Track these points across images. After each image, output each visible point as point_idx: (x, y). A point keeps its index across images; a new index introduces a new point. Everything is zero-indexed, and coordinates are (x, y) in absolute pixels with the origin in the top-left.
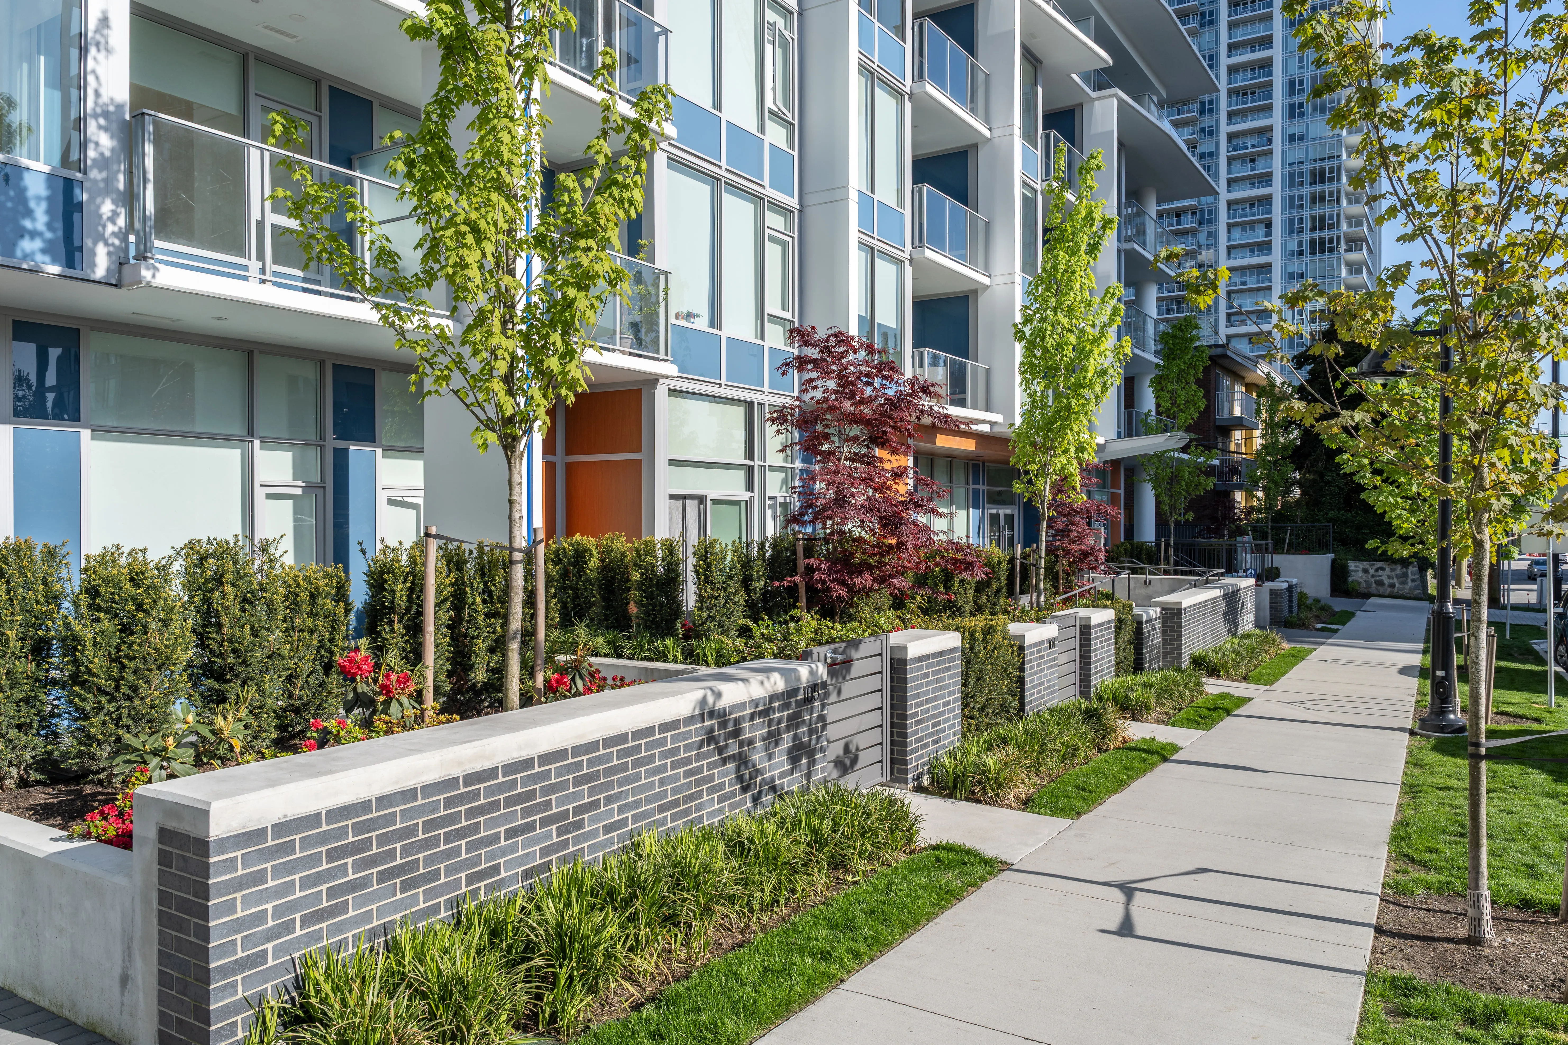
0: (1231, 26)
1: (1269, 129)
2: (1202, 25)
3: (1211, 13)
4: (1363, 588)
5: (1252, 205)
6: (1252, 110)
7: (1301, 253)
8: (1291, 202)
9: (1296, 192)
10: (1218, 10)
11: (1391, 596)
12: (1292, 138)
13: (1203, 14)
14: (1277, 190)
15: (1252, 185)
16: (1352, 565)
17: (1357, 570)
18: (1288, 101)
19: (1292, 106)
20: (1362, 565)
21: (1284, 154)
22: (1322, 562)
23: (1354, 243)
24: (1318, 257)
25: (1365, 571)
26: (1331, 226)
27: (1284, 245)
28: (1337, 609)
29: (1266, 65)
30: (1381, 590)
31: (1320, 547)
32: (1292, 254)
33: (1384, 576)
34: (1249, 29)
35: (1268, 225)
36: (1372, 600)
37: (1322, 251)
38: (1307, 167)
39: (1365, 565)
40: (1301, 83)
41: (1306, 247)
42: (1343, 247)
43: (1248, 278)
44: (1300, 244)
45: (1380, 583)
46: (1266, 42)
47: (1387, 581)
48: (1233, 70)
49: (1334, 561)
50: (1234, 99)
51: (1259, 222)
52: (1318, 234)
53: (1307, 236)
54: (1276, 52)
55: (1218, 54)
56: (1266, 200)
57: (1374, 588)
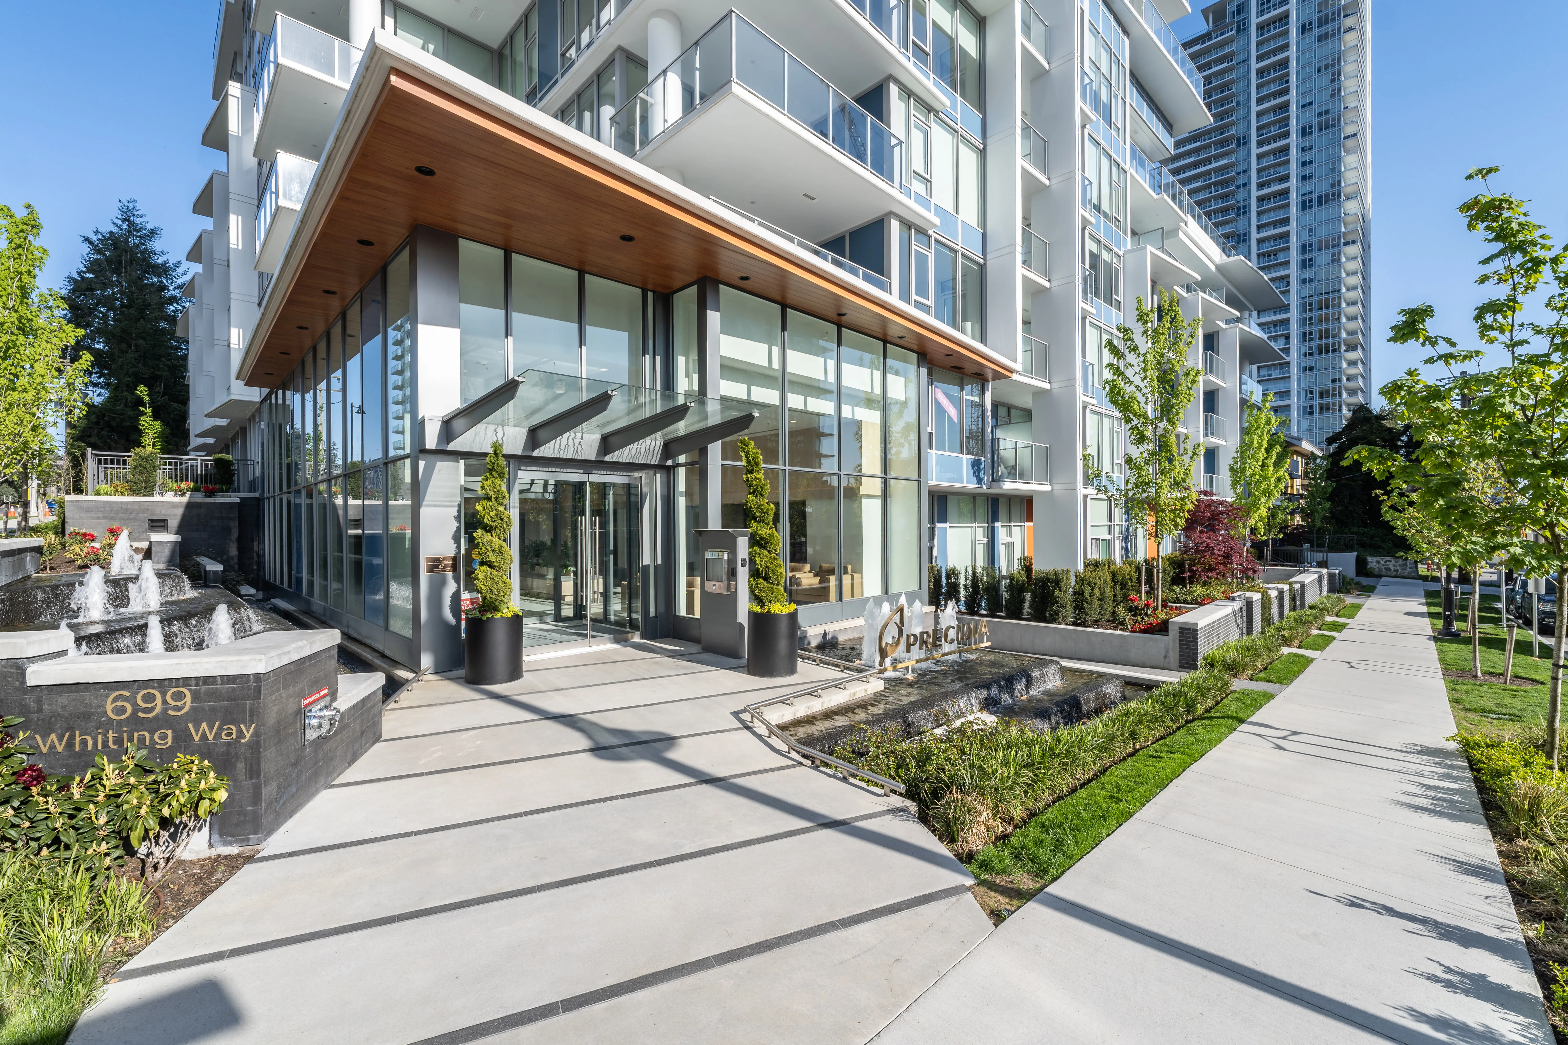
0: (1259, 214)
1: (1288, 276)
2: (1238, 215)
3: (1245, 207)
4: (1377, 571)
5: (1275, 326)
6: (1275, 265)
7: (1311, 354)
8: (1303, 322)
9: (1308, 315)
10: (1250, 205)
11: (1396, 577)
12: (1304, 281)
13: (1239, 209)
14: (1294, 314)
15: (1275, 313)
16: (1369, 559)
17: (1373, 562)
18: (1301, 258)
19: (1304, 261)
20: (1375, 559)
21: (1298, 292)
22: (1351, 557)
23: (1352, 347)
24: (1324, 356)
25: (1378, 562)
26: (1334, 336)
27: (1298, 350)
28: (1365, 584)
29: (1286, 236)
30: (1389, 573)
31: (1348, 548)
32: (1305, 355)
33: (1391, 565)
34: (1272, 214)
35: (1287, 337)
36: (1383, 579)
37: (1328, 352)
38: (1315, 299)
39: (1378, 558)
40: (1311, 245)
41: (1315, 351)
42: (1343, 348)
43: (1273, 372)
44: (1311, 348)
45: (1389, 569)
46: (1286, 221)
47: (1392, 568)
48: (1260, 241)
49: (1358, 557)
50: (1261, 259)
51: (1280, 336)
52: (1324, 341)
53: (1315, 343)
54: (1293, 226)
55: (1250, 232)
56: (1287, 321)
57: (1384, 572)
